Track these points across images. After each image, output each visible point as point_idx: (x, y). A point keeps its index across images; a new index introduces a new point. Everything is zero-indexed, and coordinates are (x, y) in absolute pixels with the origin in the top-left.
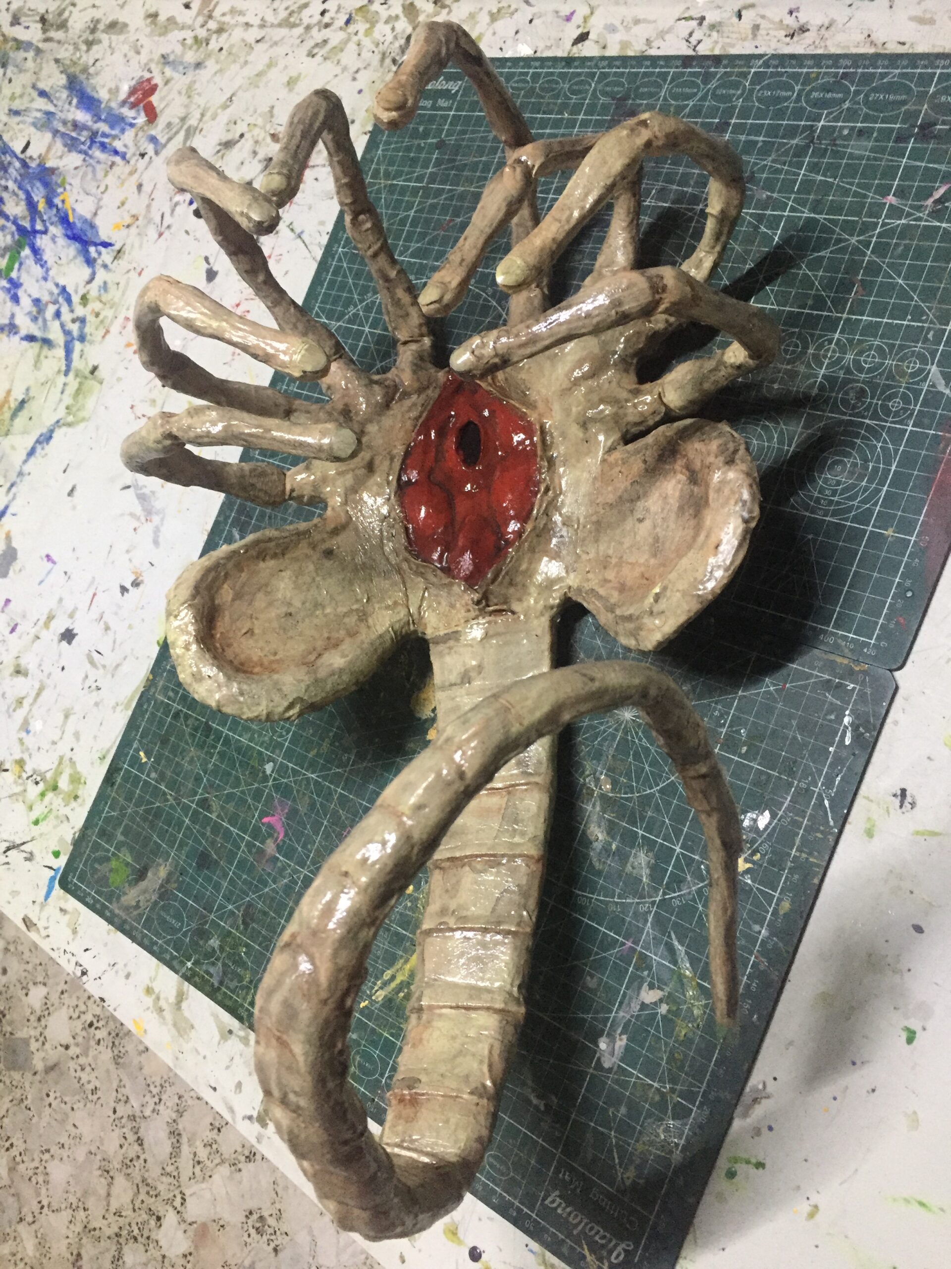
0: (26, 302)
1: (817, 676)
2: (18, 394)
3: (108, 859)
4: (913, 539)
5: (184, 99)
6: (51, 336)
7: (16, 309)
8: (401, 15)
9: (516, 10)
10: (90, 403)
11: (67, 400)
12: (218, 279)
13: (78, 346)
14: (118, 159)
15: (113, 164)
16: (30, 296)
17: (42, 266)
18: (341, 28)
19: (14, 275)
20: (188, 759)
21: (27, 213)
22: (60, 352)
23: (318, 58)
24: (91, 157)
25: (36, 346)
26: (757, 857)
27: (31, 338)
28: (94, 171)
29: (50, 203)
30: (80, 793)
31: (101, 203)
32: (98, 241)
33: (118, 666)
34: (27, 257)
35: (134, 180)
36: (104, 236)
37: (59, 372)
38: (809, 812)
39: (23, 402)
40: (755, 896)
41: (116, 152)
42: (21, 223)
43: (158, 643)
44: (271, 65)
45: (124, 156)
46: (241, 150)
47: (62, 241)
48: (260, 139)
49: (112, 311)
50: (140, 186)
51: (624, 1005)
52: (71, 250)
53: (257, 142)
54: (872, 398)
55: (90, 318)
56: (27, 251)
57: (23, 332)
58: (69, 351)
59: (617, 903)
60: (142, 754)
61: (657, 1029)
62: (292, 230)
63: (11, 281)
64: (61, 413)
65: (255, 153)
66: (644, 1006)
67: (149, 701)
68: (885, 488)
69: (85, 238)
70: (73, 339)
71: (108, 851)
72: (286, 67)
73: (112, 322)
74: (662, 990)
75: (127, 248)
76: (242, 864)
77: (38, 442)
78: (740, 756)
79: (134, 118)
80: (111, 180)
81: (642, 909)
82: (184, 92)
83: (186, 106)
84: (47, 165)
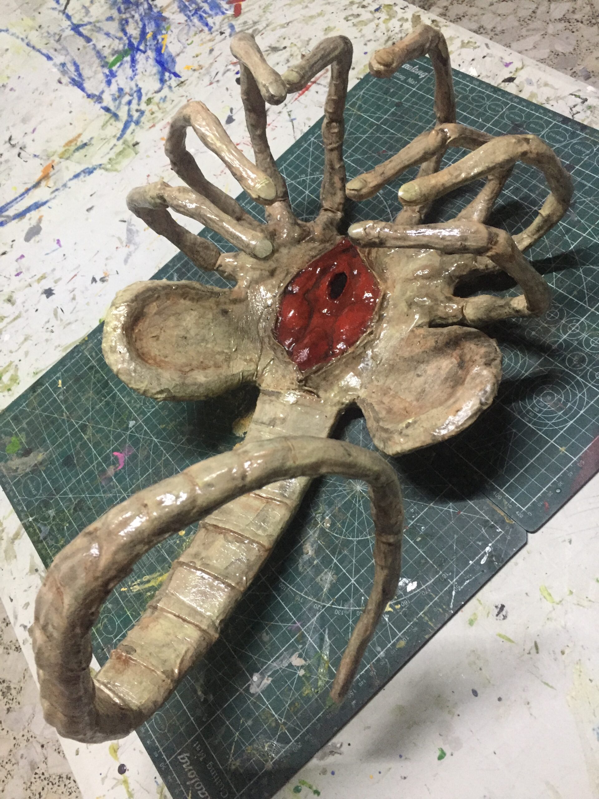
0: (114, 88)
1: (481, 515)
2: (85, 139)
3: (11, 435)
4: (575, 459)
5: (261, 12)
6: (120, 114)
7: (107, 89)
8: (410, 20)
9: (479, 47)
10: (125, 162)
11: (112, 155)
12: (233, 124)
13: (133, 126)
14: (206, 29)
15: (202, 31)
16: (118, 85)
17: (133, 71)
18: (371, 12)
19: (114, 68)
20: (86, 396)
21: (138, 36)
22: (121, 125)
23: (350, 23)
24: (191, 21)
25: (108, 115)
26: (398, 607)
27: (107, 109)
28: (189, 30)
29: (155, 37)
30: (13, 388)
31: (185, 50)
32: (173, 71)
33: (69, 324)
34: (127, 62)
35: (210, 44)
36: (177, 69)
37: (115, 136)
38: (441, 594)
39: (85, 144)
40: (386, 630)
41: (207, 25)
42: (133, 40)
43: (100, 320)
44: (321, 14)
45: (210, 29)
46: (280, 56)
47: (151, 62)
48: (295, 54)
49: (162, 115)
50: (212, 50)
51: (278, 660)
52: (156, 69)
53: (292, 55)
54: (587, 366)
55: (147, 113)
56: (128, 58)
57: (104, 104)
58: (126, 126)
59: (302, 597)
60: (60, 382)
61: (292, 683)
62: (289, 115)
63: (111, 71)
64: (105, 161)
65: (288, 61)
66: (290, 665)
67: (79, 352)
68: (572, 422)
69: (166, 66)
70: (132, 121)
71: (14, 430)
72: (329, 20)
73: (159, 121)
74: (306, 660)
75: (188, 83)
76: (90, 474)
77: (84, 171)
78: (415, 542)
79: (227, 10)
80: (197, 39)
81: (316, 607)
82: (263, 7)
83: (260, 16)
84: (163, 14)
